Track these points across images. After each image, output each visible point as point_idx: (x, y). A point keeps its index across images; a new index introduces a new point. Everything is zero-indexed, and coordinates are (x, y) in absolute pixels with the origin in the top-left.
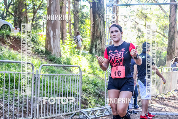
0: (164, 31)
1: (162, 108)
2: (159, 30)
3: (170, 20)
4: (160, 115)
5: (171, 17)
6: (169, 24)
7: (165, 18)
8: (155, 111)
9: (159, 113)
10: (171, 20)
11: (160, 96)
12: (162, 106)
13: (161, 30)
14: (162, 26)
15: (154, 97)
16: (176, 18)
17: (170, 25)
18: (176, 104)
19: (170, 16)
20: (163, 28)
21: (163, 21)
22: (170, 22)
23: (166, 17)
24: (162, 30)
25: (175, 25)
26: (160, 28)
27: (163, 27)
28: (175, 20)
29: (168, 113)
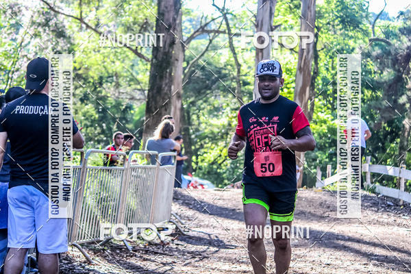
3: (159, 4)
10: (163, 4)
14: (135, 23)
20: (137, 28)
22: (159, 10)
25: (175, 19)
26: (129, 28)
27: (137, 26)
28: (177, 4)
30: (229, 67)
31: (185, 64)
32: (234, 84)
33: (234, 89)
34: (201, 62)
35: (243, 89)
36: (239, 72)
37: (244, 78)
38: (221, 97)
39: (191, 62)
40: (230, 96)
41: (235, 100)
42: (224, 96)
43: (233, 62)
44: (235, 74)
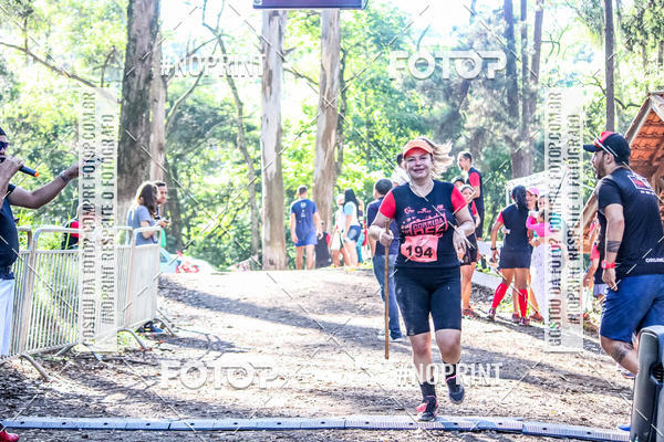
0: (106, 76)
1: (89, 400)
2: (83, 71)
3: (129, 27)
4: (76, 429)
5: (136, 12)
6: (126, 42)
7: (111, 19)
8: (57, 415)
9: (74, 420)
10: (134, 26)
11: (80, 349)
12: (91, 392)
13: (94, 69)
14: (98, 53)
15: (54, 352)
16: (156, 17)
17: (128, 47)
18: (150, 382)
19: (130, 11)
20: (102, 59)
21: (102, 29)
22: (129, 34)
23: (114, 14)
24: (97, 71)
25: (151, 47)
26: (91, 60)
27: (101, 56)
28: (153, 26)
29: (113, 422)
30: (227, 107)
31: (167, 106)
32: (235, 130)
33: (235, 136)
34: (189, 102)
35: (247, 135)
36: (241, 112)
37: (247, 121)
38: (219, 147)
39: (176, 102)
40: (231, 145)
41: (238, 151)
42: (222, 146)
43: (233, 101)
44: (236, 116)
